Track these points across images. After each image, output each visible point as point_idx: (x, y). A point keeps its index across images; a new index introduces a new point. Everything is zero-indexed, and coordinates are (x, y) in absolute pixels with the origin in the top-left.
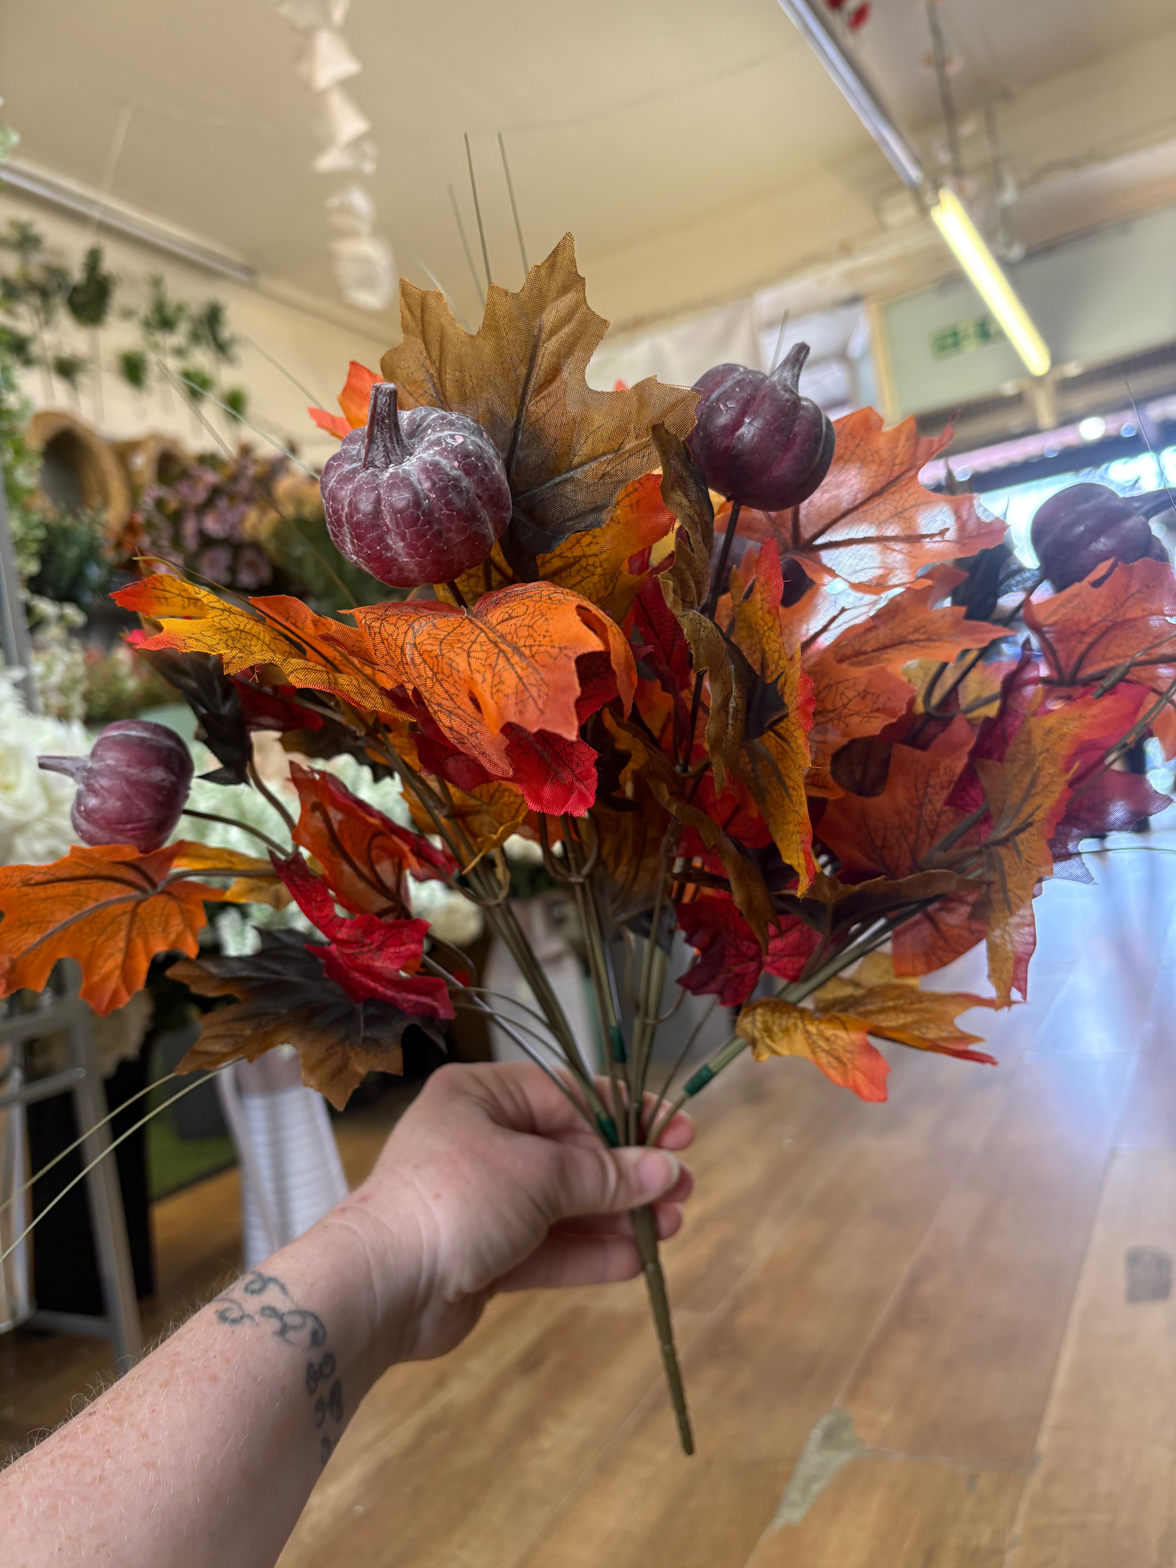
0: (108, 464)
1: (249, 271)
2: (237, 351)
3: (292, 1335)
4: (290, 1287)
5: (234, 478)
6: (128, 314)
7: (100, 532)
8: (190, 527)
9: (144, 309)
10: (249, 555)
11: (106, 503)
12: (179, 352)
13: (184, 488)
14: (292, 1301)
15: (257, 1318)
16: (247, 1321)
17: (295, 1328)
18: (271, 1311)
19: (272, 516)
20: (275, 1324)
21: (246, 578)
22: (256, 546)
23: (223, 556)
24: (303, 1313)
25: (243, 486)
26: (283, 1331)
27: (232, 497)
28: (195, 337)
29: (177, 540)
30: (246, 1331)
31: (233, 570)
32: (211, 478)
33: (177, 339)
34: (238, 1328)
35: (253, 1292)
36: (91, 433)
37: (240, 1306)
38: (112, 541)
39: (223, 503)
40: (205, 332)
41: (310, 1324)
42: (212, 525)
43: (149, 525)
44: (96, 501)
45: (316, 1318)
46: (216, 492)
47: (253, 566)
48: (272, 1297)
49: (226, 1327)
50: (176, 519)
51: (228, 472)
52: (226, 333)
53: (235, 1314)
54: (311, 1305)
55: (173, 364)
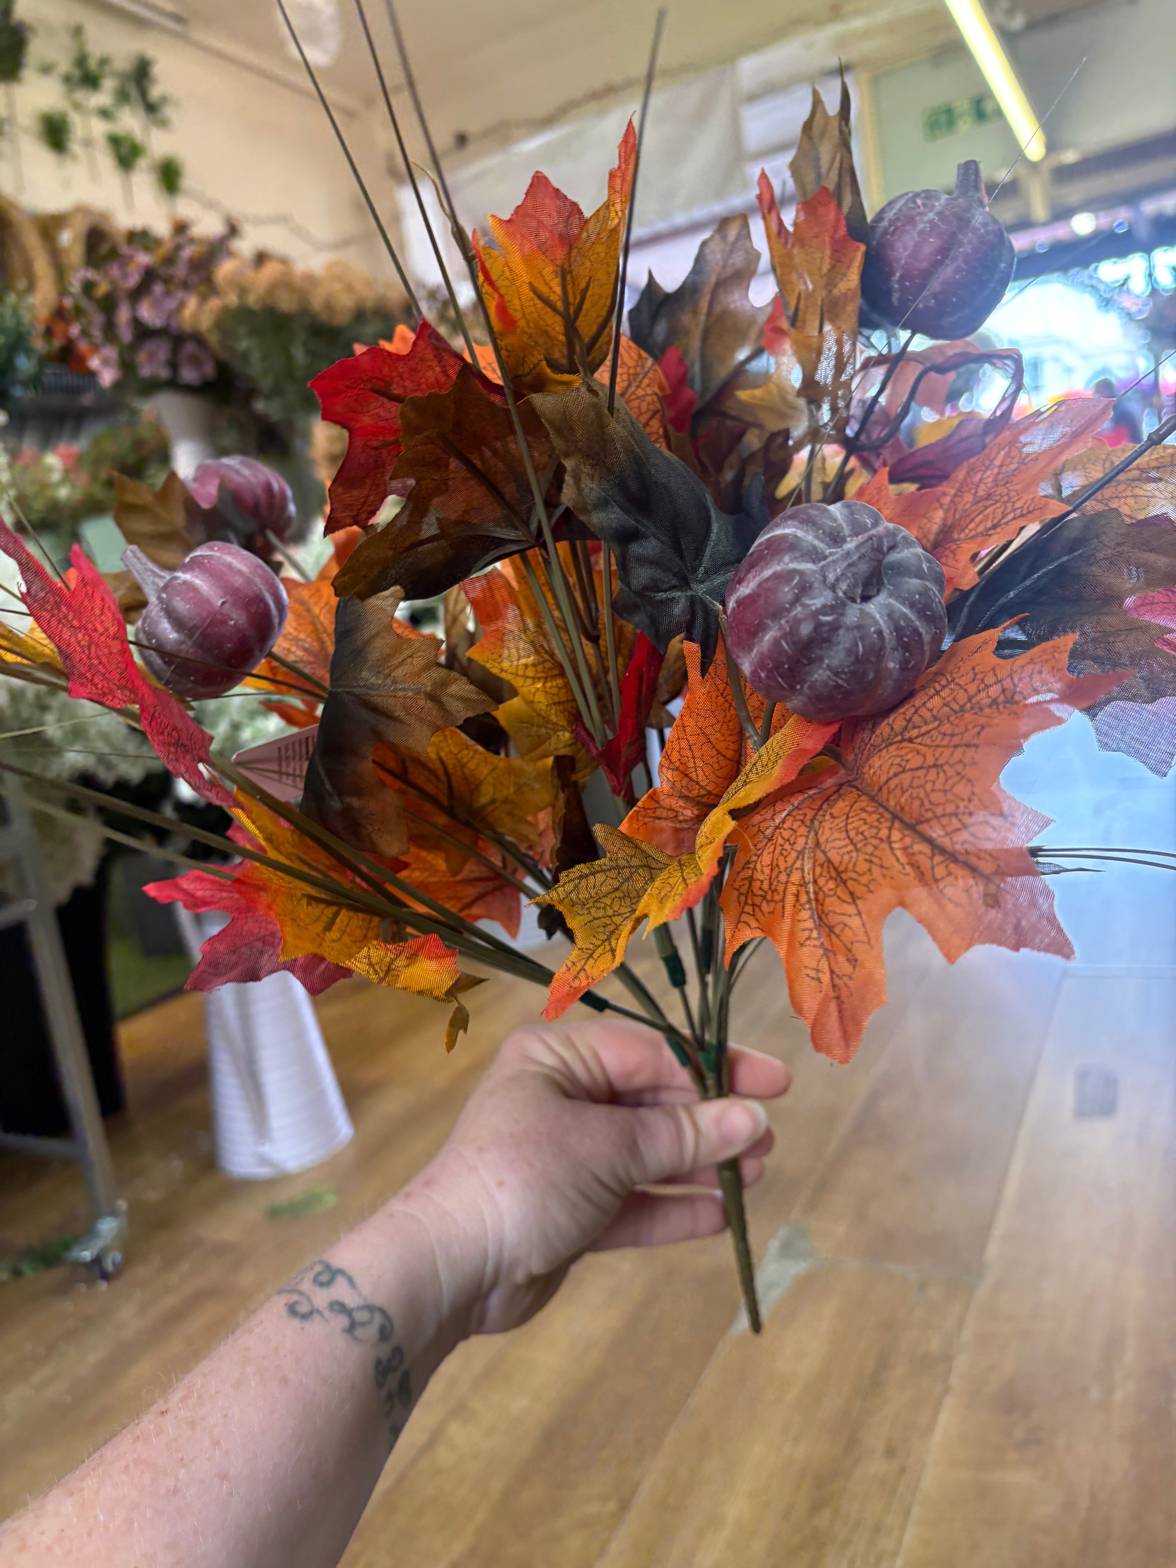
0: (32, 240)
1: (178, 19)
2: (168, 112)
3: (360, 1332)
4: (358, 1281)
5: (170, 260)
6: (46, 69)
7: (26, 318)
8: (123, 315)
9: (65, 65)
10: (190, 348)
11: (31, 287)
12: (105, 114)
13: (115, 271)
14: (360, 1295)
15: (327, 1313)
16: (316, 1316)
17: (363, 1324)
18: (339, 1307)
19: (214, 304)
20: (343, 1321)
21: (189, 375)
22: (197, 338)
23: (162, 350)
24: (370, 1308)
25: (180, 271)
26: (351, 1328)
27: (167, 281)
28: (122, 97)
29: (110, 329)
30: (315, 1328)
31: (173, 365)
32: (143, 259)
33: (102, 98)
34: (307, 1325)
35: (322, 1285)
36: (12, 205)
37: (309, 1299)
38: (40, 328)
39: (158, 289)
40: (134, 92)
41: (378, 1319)
42: (147, 313)
43: (78, 311)
44: (22, 284)
45: (383, 1312)
46: (150, 276)
47: (195, 361)
48: (340, 1291)
49: (296, 1323)
50: (108, 305)
51: (162, 252)
52: (155, 92)
53: (304, 1308)
54: (379, 1300)
55: (99, 128)
